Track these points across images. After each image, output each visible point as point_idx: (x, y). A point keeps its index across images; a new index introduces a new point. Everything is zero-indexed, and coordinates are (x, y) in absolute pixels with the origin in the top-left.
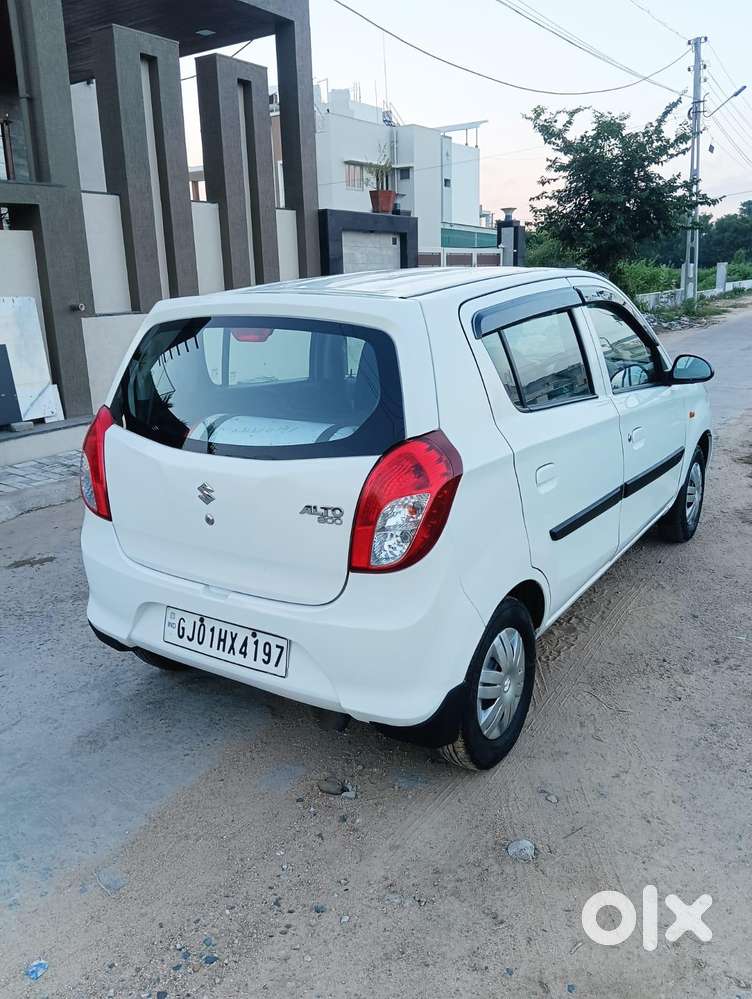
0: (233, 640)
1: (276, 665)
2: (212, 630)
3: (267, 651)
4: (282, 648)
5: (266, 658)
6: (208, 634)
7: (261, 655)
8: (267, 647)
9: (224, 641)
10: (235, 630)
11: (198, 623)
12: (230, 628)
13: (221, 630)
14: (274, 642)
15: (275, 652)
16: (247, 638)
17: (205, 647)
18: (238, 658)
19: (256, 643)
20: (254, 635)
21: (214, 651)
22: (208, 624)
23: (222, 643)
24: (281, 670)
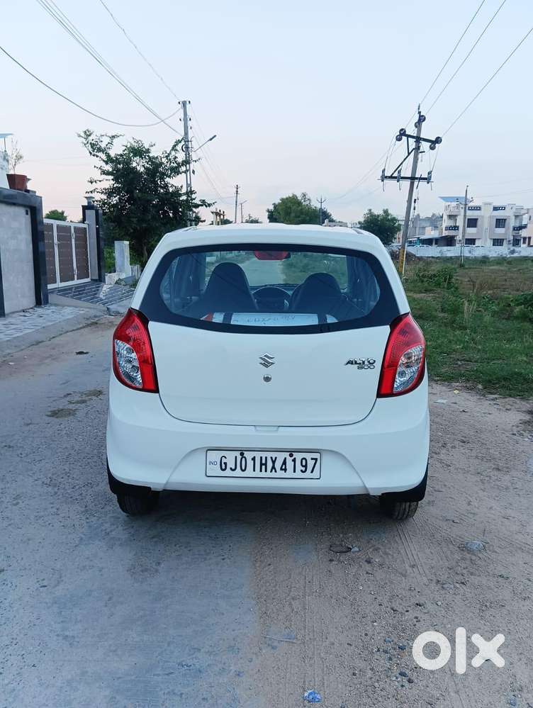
0: (274, 462)
1: (312, 472)
2: (254, 459)
3: (304, 464)
4: (316, 459)
5: (303, 469)
6: (250, 463)
7: (299, 467)
8: (304, 461)
9: (266, 464)
10: (274, 455)
11: (239, 457)
12: (269, 455)
13: (261, 458)
14: (308, 456)
15: (310, 463)
16: (285, 459)
17: (249, 472)
18: (280, 474)
19: (294, 460)
20: (291, 455)
22: (249, 455)
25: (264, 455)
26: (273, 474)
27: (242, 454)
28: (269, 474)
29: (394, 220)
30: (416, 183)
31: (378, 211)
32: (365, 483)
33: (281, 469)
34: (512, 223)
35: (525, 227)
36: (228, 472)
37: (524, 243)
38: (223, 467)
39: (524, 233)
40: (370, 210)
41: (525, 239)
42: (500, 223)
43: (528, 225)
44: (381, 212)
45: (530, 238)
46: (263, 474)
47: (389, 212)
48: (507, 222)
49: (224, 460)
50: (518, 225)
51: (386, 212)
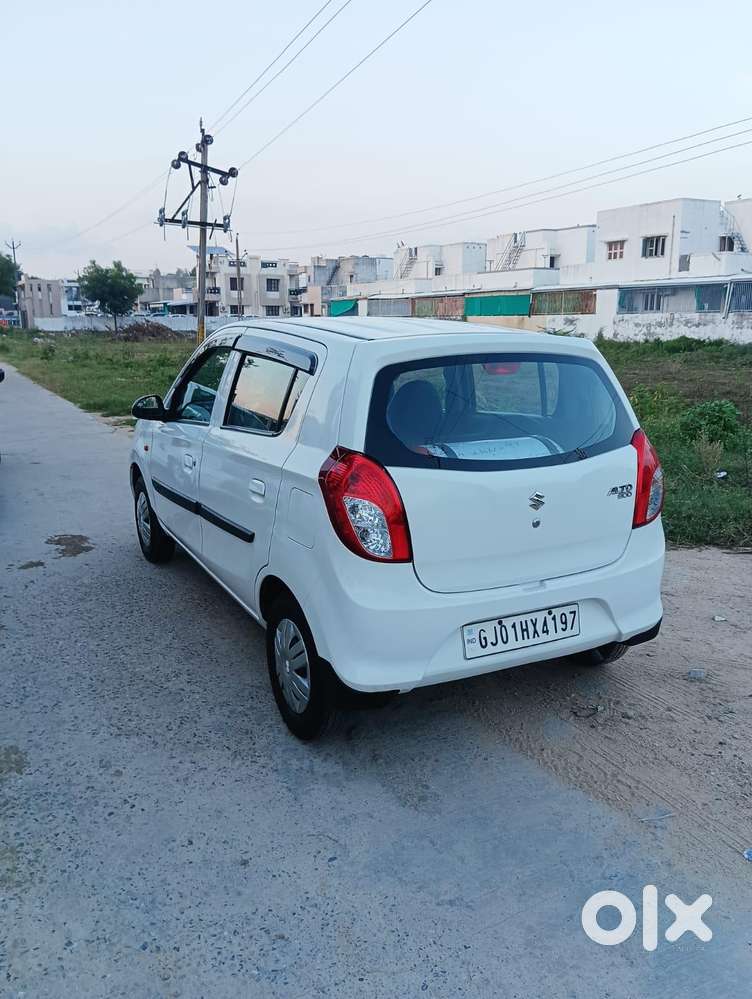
0: (535, 625)
2: (514, 626)
4: (574, 612)
5: (564, 626)
7: (560, 626)
9: (527, 630)
10: (533, 616)
12: (528, 617)
14: (566, 610)
15: (570, 617)
18: (543, 637)
19: (554, 618)
20: (550, 613)
21: (521, 643)
22: (508, 623)
23: (525, 633)
24: (575, 630)
25: (523, 618)
26: (537, 640)
27: (500, 623)
28: (532, 641)
29: (131, 277)
30: (209, 230)
31: (106, 264)
32: (621, 629)
33: (544, 632)
34: (287, 285)
35: (304, 290)
36: (490, 649)
37: (306, 311)
38: (484, 644)
39: (304, 299)
40: (94, 262)
41: (306, 306)
42: (272, 284)
43: (309, 289)
44: (112, 266)
45: (312, 305)
46: (527, 642)
47: (124, 265)
48: (281, 282)
49: (483, 635)
50: (294, 288)
51: (118, 265)
